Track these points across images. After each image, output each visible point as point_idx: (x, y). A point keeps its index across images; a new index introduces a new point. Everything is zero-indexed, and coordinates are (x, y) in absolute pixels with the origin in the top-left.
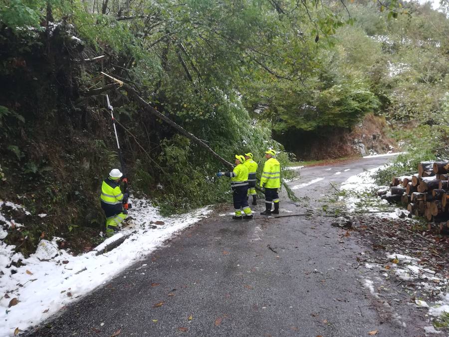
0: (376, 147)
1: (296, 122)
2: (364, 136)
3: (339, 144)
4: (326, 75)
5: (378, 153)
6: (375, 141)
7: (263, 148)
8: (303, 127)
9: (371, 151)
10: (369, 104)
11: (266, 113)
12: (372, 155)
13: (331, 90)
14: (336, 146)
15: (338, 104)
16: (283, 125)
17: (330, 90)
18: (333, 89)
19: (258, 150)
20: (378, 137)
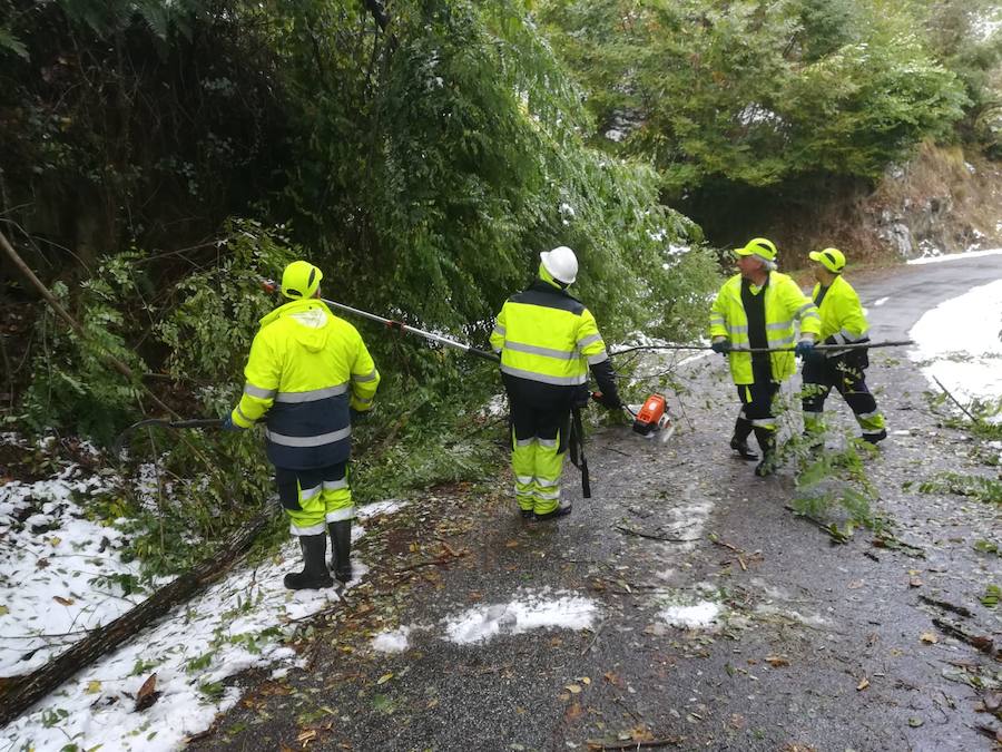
0: (939, 233)
1: (727, 160)
2: (908, 202)
3: (841, 226)
4: (819, 14)
5: (944, 250)
6: (936, 217)
7: (633, 236)
8: (746, 176)
9: (926, 245)
10: (939, 106)
11: (639, 138)
12: (928, 256)
13: (836, 60)
14: (832, 232)
15: (852, 104)
16: (688, 172)
17: (832, 61)
18: (841, 58)
19: (615, 243)
20: (945, 206)
